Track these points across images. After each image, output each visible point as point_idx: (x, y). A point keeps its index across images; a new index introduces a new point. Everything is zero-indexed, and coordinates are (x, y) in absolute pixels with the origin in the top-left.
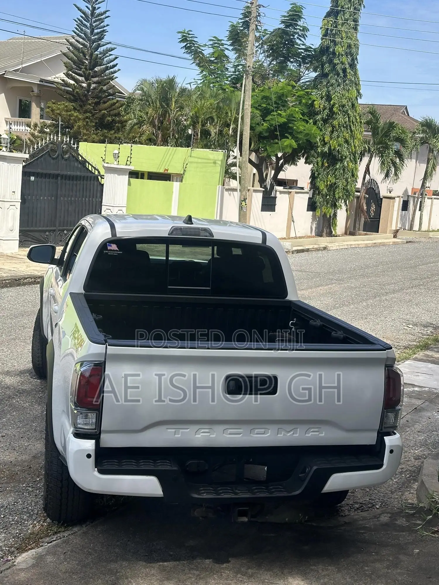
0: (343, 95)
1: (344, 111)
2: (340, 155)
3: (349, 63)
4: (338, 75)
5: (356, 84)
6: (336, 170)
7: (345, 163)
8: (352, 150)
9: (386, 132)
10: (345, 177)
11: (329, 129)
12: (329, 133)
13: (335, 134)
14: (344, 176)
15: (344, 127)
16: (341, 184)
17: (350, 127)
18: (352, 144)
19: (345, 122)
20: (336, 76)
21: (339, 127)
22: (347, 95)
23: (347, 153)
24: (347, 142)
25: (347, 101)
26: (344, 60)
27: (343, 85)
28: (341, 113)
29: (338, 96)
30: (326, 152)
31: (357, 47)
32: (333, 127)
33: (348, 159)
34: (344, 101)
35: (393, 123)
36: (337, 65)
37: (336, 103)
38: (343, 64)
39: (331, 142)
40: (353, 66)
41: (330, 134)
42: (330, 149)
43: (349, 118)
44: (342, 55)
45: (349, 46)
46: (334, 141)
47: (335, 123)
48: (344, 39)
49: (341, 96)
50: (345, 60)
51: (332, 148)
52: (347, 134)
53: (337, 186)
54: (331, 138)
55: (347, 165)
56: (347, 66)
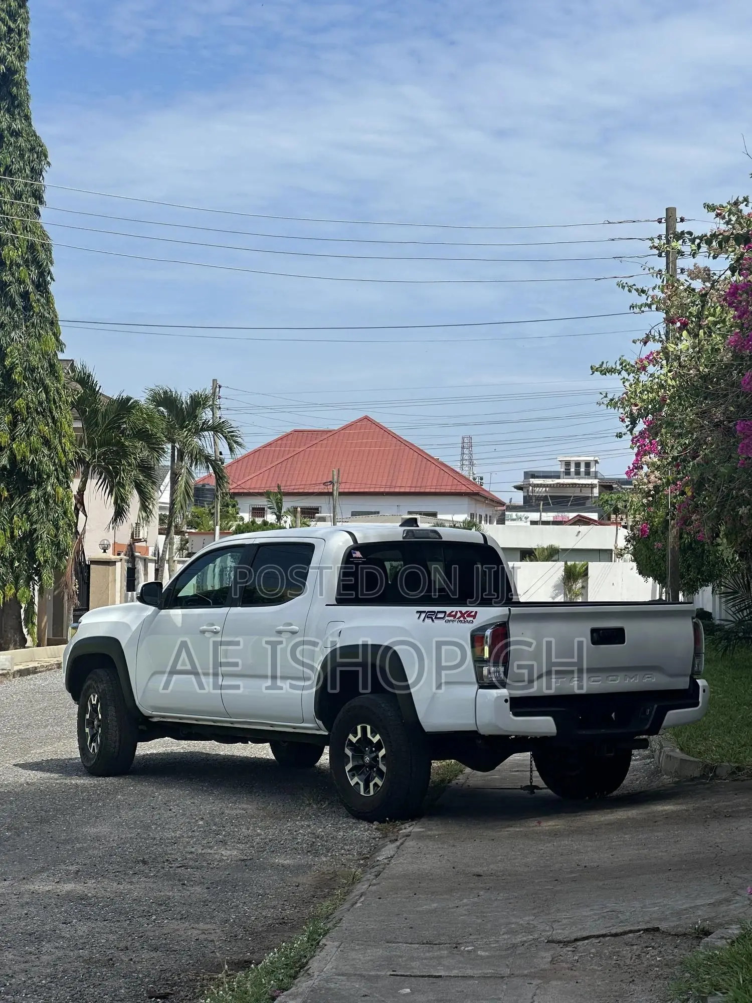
0: (28, 346)
1: (35, 381)
2: (36, 472)
3: (33, 282)
4: (13, 306)
5: (52, 323)
6: (29, 503)
7: (49, 488)
8: (60, 461)
9: (113, 421)
10: (51, 517)
11: (6, 419)
12: (8, 426)
13: (21, 428)
14: (48, 515)
15: (38, 413)
16: (45, 532)
17: (51, 413)
18: (59, 448)
19: (41, 403)
20: (9, 309)
21: (28, 413)
22: (37, 345)
23: (51, 467)
24: (47, 443)
25: (40, 358)
26: (23, 275)
27: (26, 327)
28: (28, 385)
29: (19, 350)
30: (6, 466)
31: (47, 249)
32: (15, 412)
33: (53, 480)
34: (34, 360)
35: (129, 399)
36: (9, 285)
37: (17, 364)
38: (20, 284)
39: (14, 446)
40: (42, 286)
41: (9, 428)
42: (12, 459)
43: (47, 393)
44: (18, 266)
45: (32, 247)
46: (21, 444)
47: (20, 403)
48: (19, 232)
49: (25, 348)
50: (25, 275)
51: (19, 458)
52: (47, 427)
53: (38, 536)
54: (13, 439)
55: (52, 492)
56: (31, 288)
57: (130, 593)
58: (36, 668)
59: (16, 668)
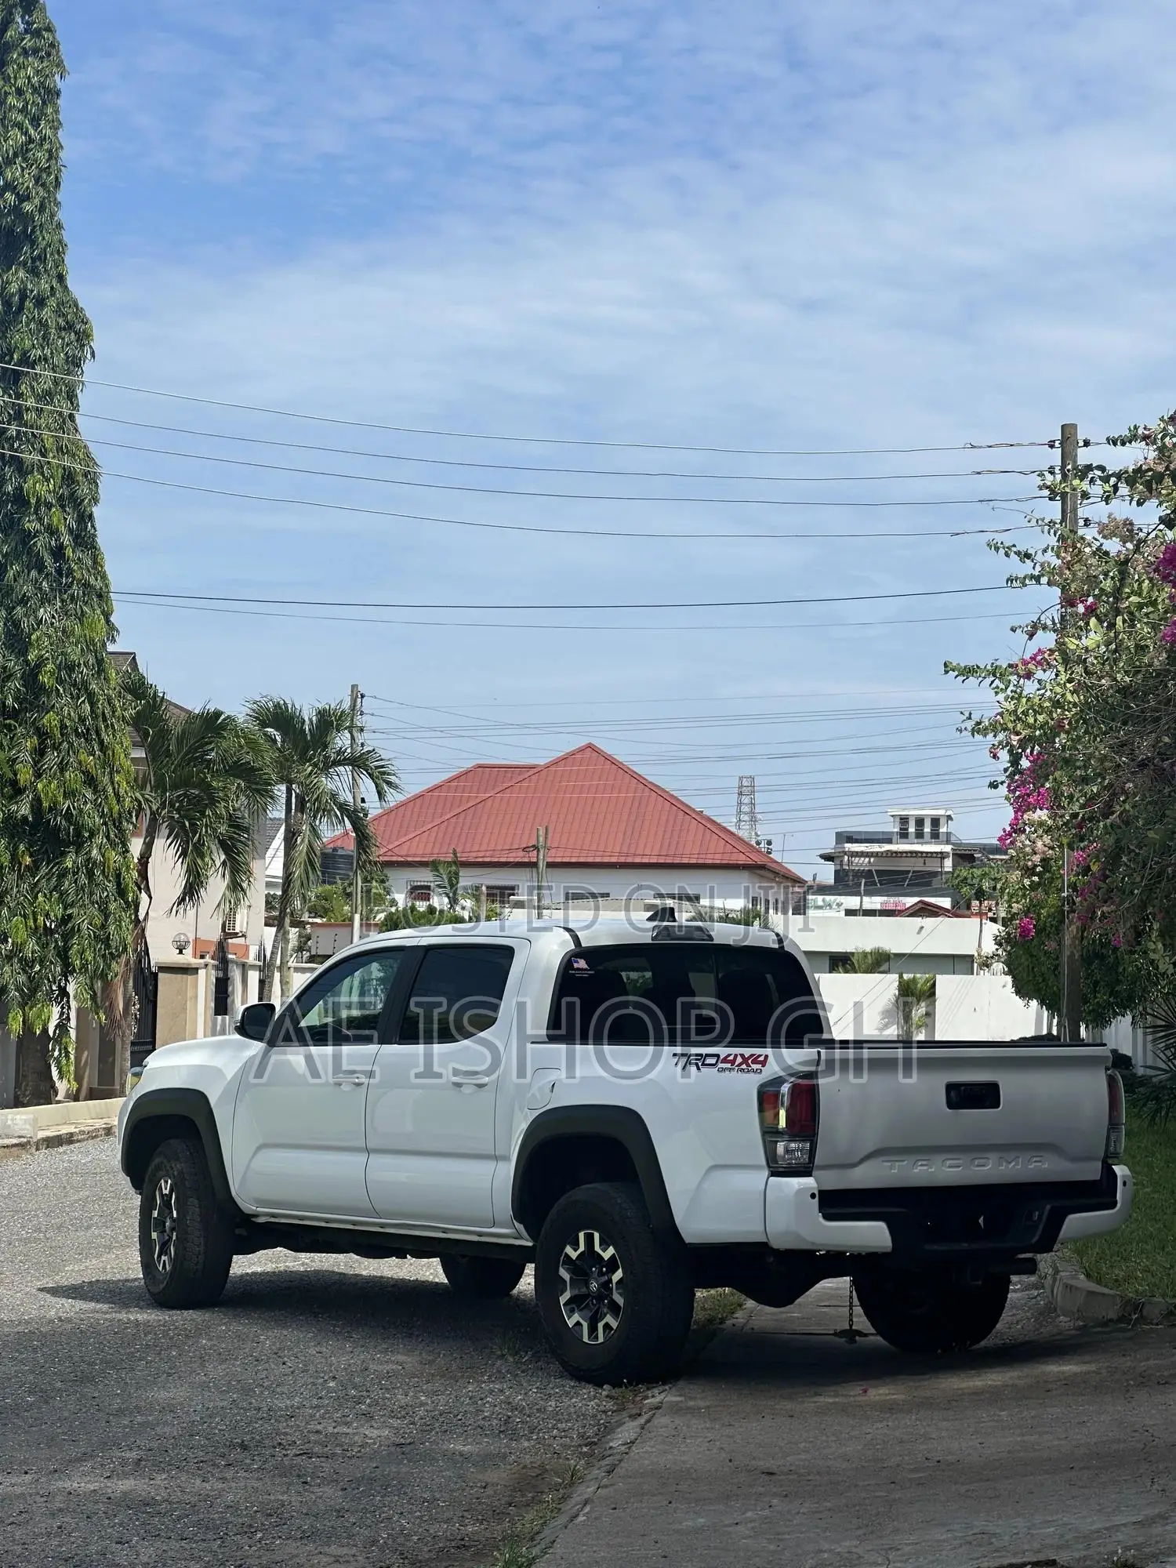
0: (64, 631)
1: (75, 685)
2: (72, 828)
3: (71, 531)
4: (41, 568)
5: (100, 596)
6: (63, 875)
7: (95, 852)
8: (111, 810)
9: (192, 750)
10: (96, 898)
11: (28, 744)
12: (31, 755)
13: (52, 758)
14: (91, 894)
15: (78, 735)
16: (85, 920)
17: (98, 734)
18: (110, 790)
19: (82, 720)
20: (34, 573)
21: (62, 735)
22: (77, 630)
23: (97, 820)
24: (91, 781)
25: (82, 649)
26: (55, 519)
27: (62, 601)
28: (64, 691)
29: (50, 637)
30: (27, 818)
31: (93, 480)
32: (42, 734)
33: (100, 839)
34: (74, 653)
35: (218, 714)
36: (35, 536)
37: (47, 659)
38: (52, 534)
39: (40, 786)
40: (85, 539)
41: (33, 759)
42: (36, 804)
43: (92, 704)
44: (49, 506)
45: (69, 477)
46: (50, 783)
47: (50, 720)
48: (51, 455)
49: (60, 634)
50: (59, 520)
51: (46, 804)
52: (92, 758)
53: (73, 927)
54: (38, 775)
55: (99, 857)
56: (66, 539)
57: (220, 1017)
58: (72, 1134)
59: (41, 1135)
